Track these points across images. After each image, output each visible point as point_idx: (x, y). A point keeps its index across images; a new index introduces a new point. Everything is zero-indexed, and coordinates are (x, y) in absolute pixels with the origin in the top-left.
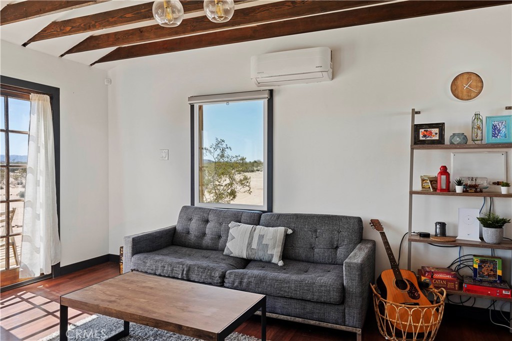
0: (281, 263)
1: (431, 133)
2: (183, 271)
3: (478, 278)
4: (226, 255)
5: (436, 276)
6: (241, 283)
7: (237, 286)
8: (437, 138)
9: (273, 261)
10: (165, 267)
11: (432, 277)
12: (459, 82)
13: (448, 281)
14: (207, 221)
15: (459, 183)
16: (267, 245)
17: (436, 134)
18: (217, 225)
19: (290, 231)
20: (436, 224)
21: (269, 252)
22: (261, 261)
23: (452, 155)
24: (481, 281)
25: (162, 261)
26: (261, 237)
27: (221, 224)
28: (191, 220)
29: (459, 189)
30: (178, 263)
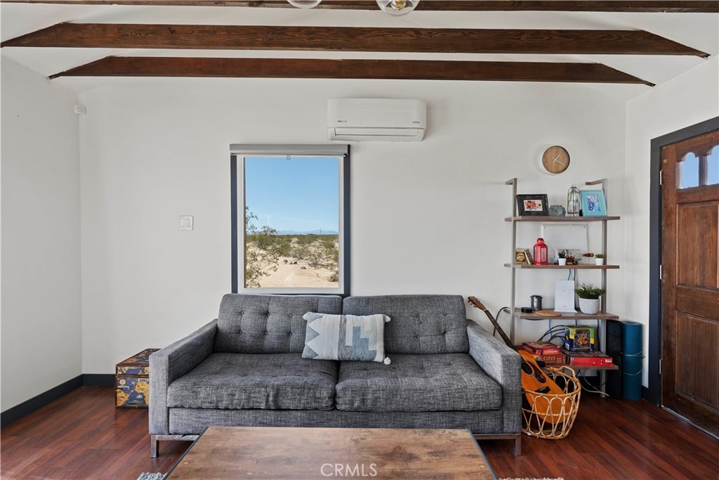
0: (387, 361)
1: (534, 204)
2: (268, 396)
3: (575, 349)
4: (307, 359)
5: (546, 352)
6: (363, 401)
7: (359, 407)
8: (540, 209)
9: (376, 360)
10: (234, 395)
11: (542, 354)
12: (548, 155)
13: (556, 356)
14: (266, 314)
15: (562, 256)
16: (366, 340)
17: (540, 205)
18: (285, 318)
19: (388, 319)
20: (532, 297)
21: (371, 349)
22: (358, 361)
23: (542, 227)
24: (577, 351)
25: (227, 385)
26: (357, 330)
27: (289, 316)
28: (241, 313)
29: (562, 262)
30: (258, 385)
